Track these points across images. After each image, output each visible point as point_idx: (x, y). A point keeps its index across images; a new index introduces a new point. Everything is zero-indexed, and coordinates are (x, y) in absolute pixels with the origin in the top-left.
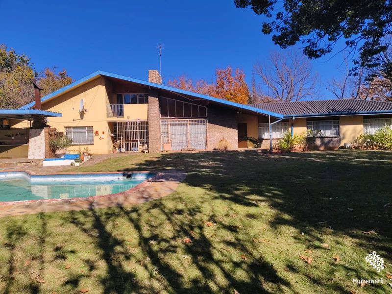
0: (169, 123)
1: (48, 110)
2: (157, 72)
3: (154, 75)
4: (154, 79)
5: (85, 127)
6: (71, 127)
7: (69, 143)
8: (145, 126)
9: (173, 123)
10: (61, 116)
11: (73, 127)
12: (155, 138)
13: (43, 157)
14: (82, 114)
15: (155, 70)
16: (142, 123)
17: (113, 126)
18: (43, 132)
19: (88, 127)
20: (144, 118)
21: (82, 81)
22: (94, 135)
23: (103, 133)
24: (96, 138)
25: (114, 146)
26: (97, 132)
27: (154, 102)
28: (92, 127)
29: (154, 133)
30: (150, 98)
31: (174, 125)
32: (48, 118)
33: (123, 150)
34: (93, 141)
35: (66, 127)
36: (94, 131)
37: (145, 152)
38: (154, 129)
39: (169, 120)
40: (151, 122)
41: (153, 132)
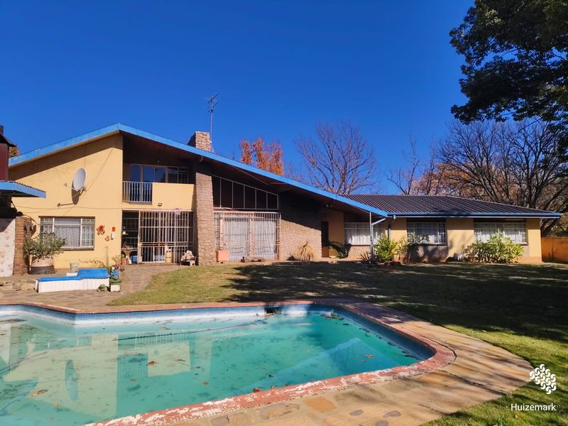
1: (16, 181)
2: (208, 136)
3: (204, 140)
4: (205, 146)
5: (80, 218)
6: (51, 217)
7: (58, 246)
8: (191, 218)
10: (45, 197)
11: (55, 217)
12: (209, 241)
14: (76, 196)
15: (205, 133)
16: (183, 214)
17: (129, 219)
18: (12, 225)
19: (84, 218)
20: (188, 207)
21: (86, 138)
22: (96, 232)
23: (114, 229)
24: (99, 239)
26: (101, 228)
27: (205, 183)
28: (94, 218)
29: (207, 232)
30: (198, 175)
31: (240, 220)
32: (13, 199)
34: (93, 243)
35: (42, 218)
36: (97, 226)
37: (191, 265)
38: (206, 225)
40: (202, 214)
41: (204, 231)
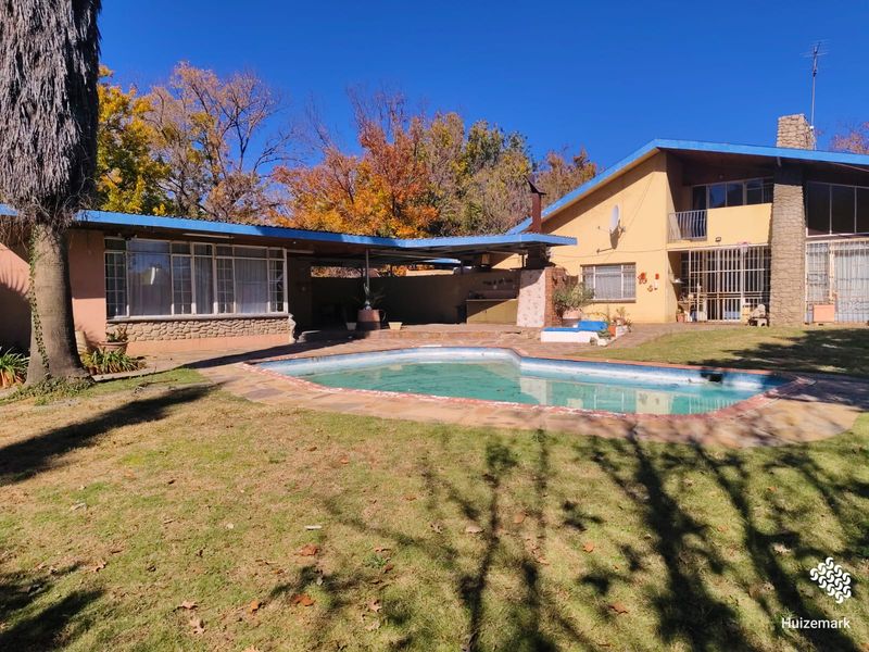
0: (832, 248)
1: (553, 233)
2: (802, 120)
3: (793, 128)
4: (793, 138)
5: (619, 265)
6: (592, 266)
7: (588, 298)
8: (761, 258)
9: (844, 248)
10: (576, 244)
11: (596, 266)
12: (788, 290)
13: (541, 324)
14: (615, 238)
15: (794, 116)
16: (752, 252)
17: (679, 261)
18: (544, 276)
19: (625, 264)
20: (760, 239)
21: (618, 169)
22: (637, 281)
23: (657, 277)
24: (641, 289)
25: (680, 307)
26: (643, 276)
27: (791, 198)
28: (634, 264)
29: (786, 275)
30: (778, 188)
31: (847, 255)
32: (552, 250)
33: (702, 315)
34: (634, 294)
35: (584, 266)
36: (638, 274)
37: (759, 324)
38: (785, 265)
39: (833, 242)
40: (779, 248)
41: (782, 274)
